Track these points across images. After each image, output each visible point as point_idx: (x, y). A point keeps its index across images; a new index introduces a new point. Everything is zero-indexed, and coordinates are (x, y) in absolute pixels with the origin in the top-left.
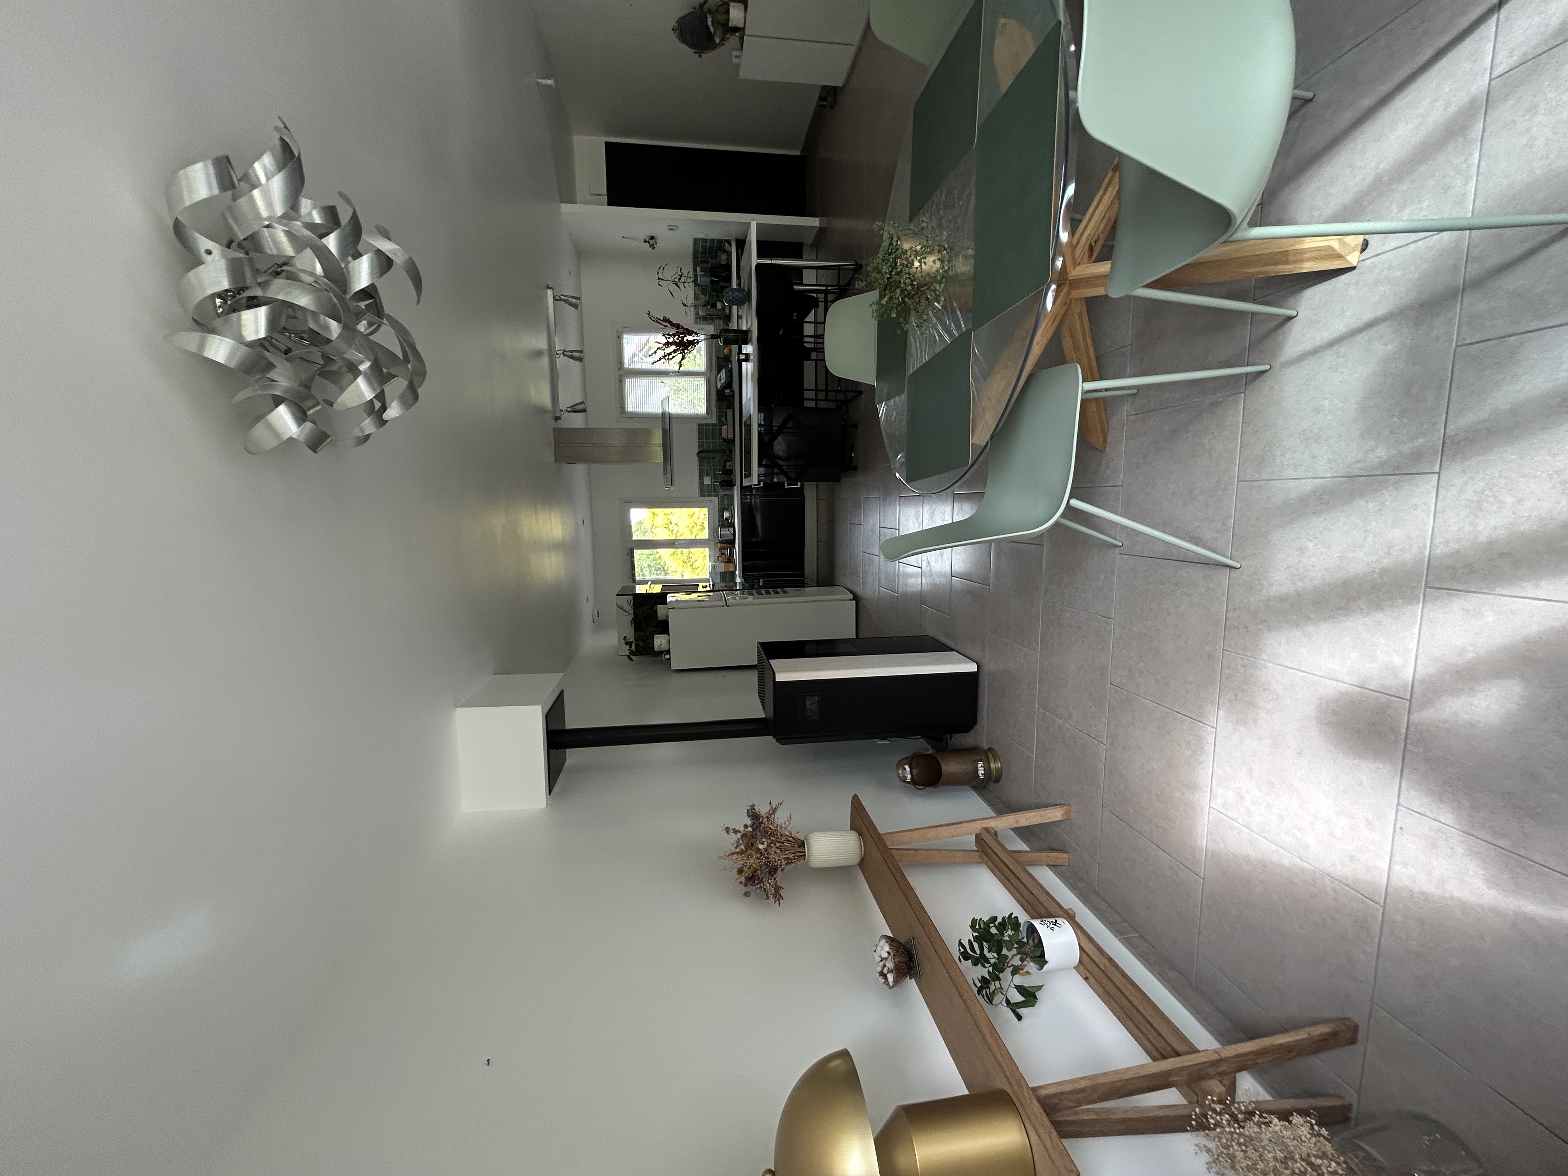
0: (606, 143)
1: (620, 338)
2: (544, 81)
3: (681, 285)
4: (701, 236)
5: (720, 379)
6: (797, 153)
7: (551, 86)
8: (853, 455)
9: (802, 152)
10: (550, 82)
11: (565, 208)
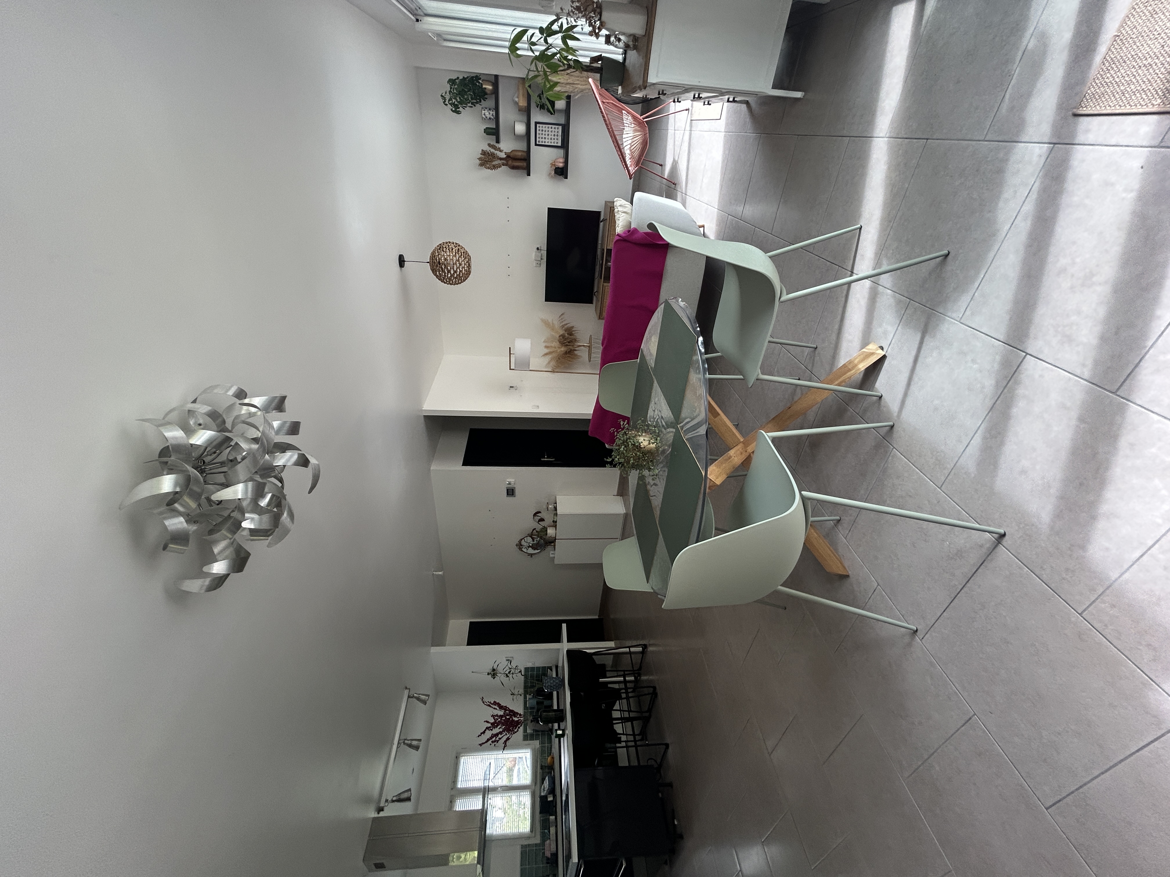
0: (470, 622)
1: (457, 758)
2: (437, 573)
3: (510, 676)
4: (530, 665)
5: (544, 790)
6: (597, 617)
7: (441, 575)
8: (676, 823)
9: (598, 616)
10: (440, 573)
11: (434, 650)
